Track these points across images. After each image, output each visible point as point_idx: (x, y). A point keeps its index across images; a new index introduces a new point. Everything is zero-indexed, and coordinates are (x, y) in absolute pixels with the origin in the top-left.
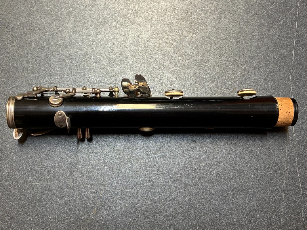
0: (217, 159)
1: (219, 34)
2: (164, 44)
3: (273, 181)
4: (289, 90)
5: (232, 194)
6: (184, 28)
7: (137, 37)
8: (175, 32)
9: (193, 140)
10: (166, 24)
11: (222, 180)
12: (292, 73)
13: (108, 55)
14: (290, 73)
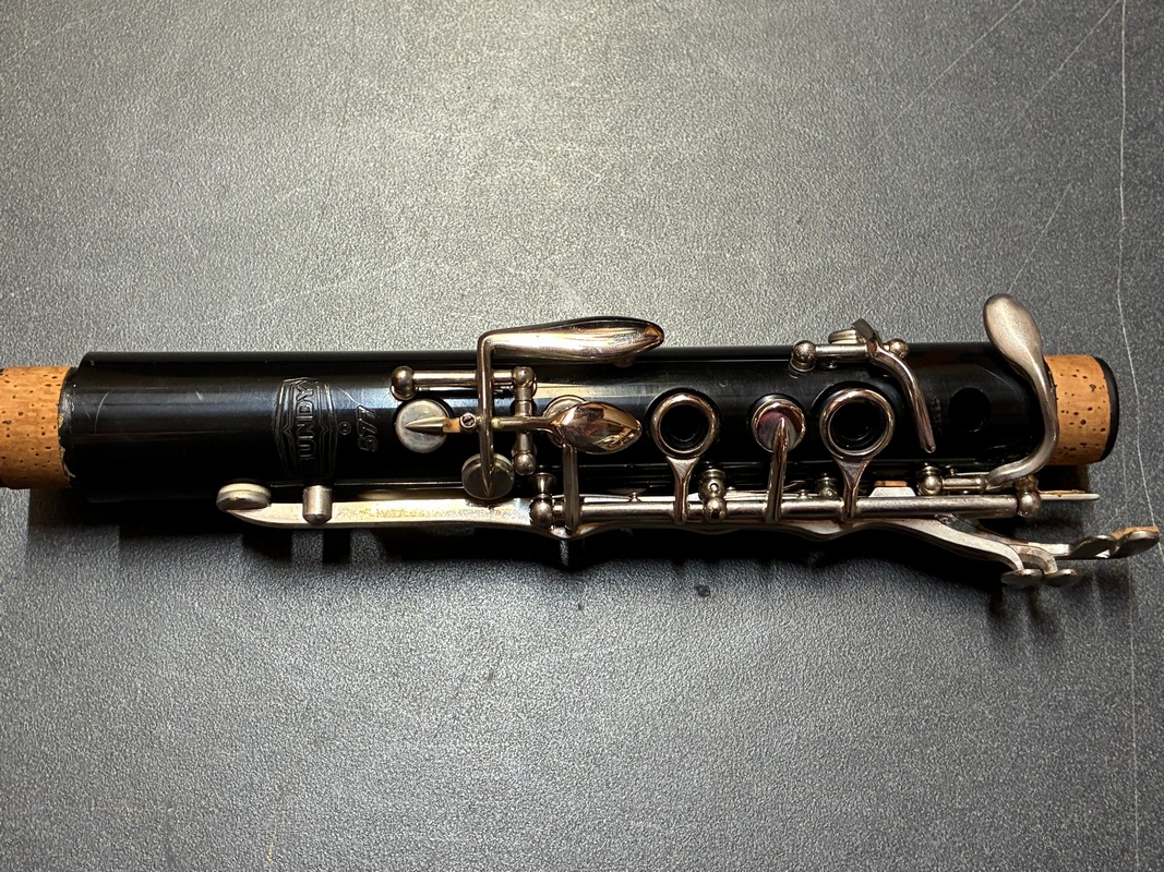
0: (814, 672)
1: (792, 131)
3: (1080, 762)
4: (1117, 351)
5: (893, 832)
6: (636, 111)
7: (433, 153)
8: (598, 128)
9: (697, 588)
10: (558, 95)
11: (842, 768)
12: (1122, 281)
13: (306, 230)
14: (1116, 279)
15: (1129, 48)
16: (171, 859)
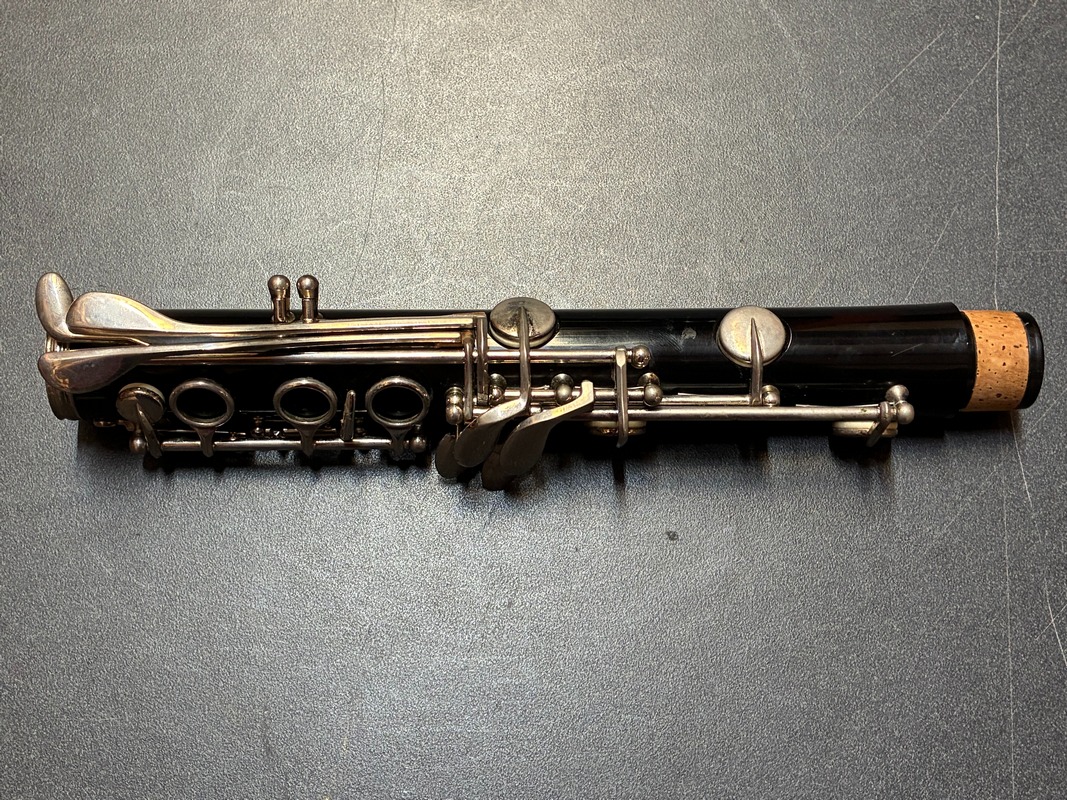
0: (760, 598)
1: (734, 167)
2: (546, 209)
3: (967, 664)
5: (824, 720)
6: (610, 153)
7: (450, 191)
8: (580, 168)
9: (668, 533)
10: (548, 141)
11: (784, 672)
12: (998, 284)
13: (353, 254)
14: (993, 283)
15: (1002, 94)
16: (269, 750)
